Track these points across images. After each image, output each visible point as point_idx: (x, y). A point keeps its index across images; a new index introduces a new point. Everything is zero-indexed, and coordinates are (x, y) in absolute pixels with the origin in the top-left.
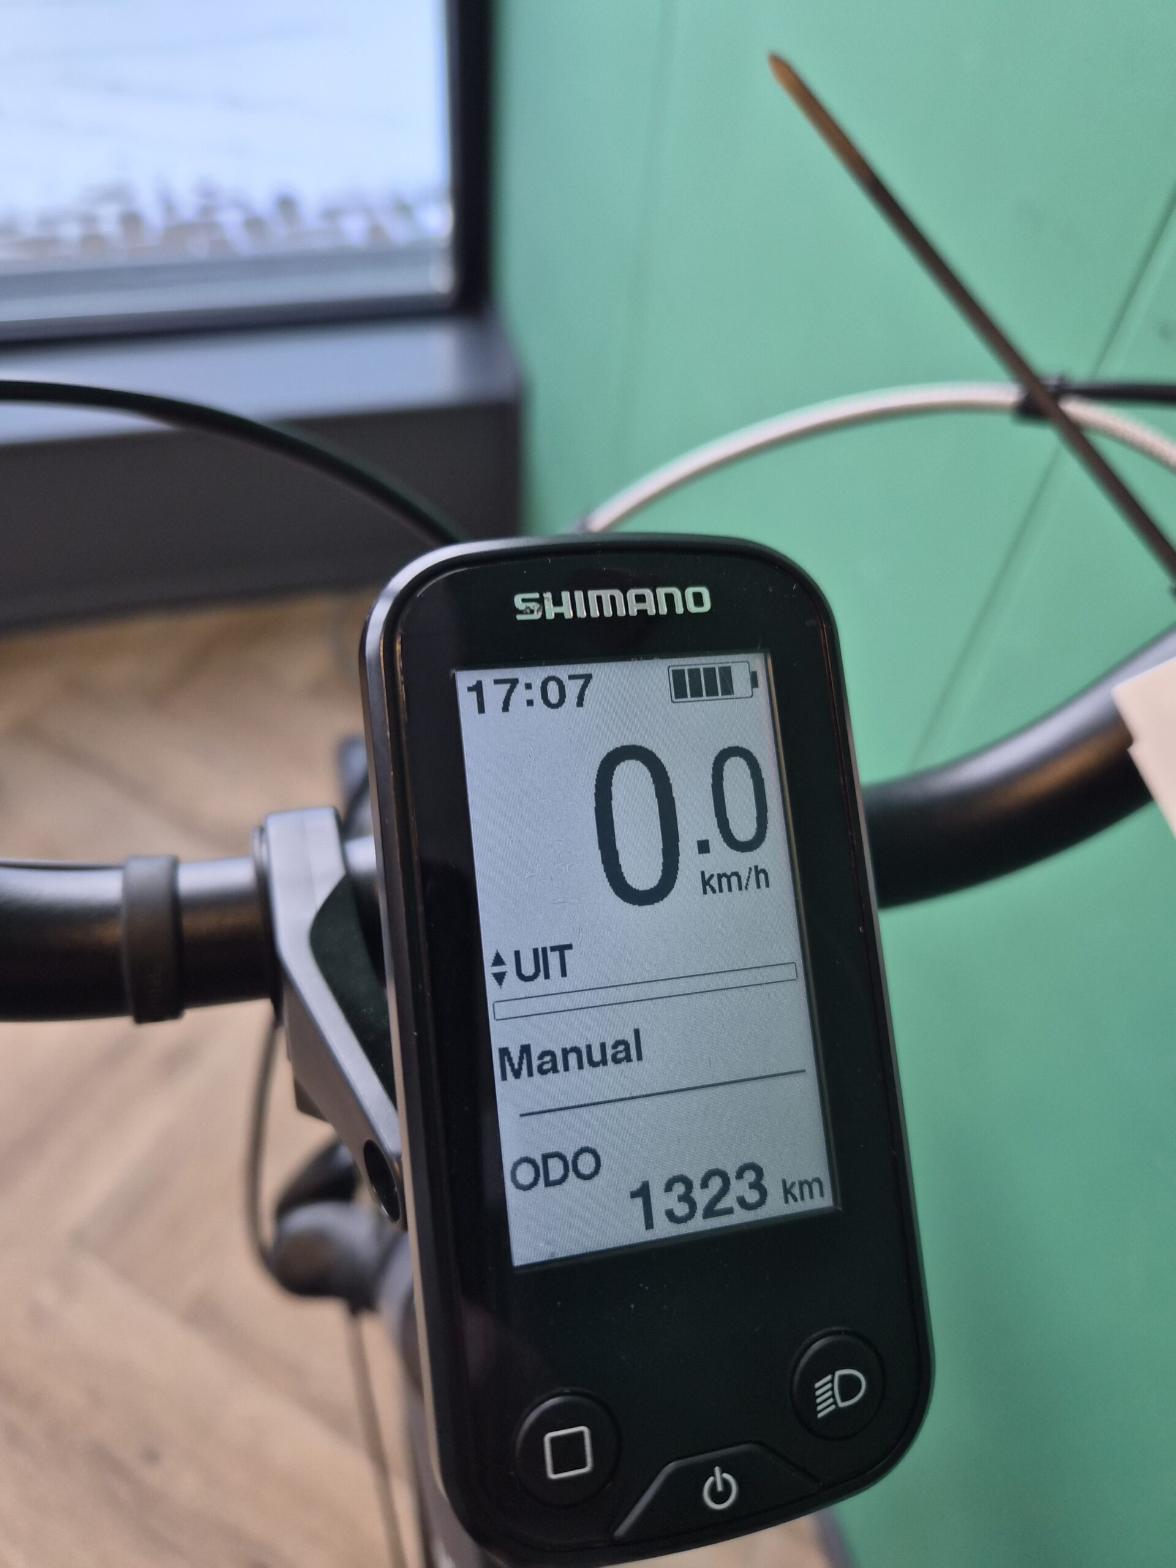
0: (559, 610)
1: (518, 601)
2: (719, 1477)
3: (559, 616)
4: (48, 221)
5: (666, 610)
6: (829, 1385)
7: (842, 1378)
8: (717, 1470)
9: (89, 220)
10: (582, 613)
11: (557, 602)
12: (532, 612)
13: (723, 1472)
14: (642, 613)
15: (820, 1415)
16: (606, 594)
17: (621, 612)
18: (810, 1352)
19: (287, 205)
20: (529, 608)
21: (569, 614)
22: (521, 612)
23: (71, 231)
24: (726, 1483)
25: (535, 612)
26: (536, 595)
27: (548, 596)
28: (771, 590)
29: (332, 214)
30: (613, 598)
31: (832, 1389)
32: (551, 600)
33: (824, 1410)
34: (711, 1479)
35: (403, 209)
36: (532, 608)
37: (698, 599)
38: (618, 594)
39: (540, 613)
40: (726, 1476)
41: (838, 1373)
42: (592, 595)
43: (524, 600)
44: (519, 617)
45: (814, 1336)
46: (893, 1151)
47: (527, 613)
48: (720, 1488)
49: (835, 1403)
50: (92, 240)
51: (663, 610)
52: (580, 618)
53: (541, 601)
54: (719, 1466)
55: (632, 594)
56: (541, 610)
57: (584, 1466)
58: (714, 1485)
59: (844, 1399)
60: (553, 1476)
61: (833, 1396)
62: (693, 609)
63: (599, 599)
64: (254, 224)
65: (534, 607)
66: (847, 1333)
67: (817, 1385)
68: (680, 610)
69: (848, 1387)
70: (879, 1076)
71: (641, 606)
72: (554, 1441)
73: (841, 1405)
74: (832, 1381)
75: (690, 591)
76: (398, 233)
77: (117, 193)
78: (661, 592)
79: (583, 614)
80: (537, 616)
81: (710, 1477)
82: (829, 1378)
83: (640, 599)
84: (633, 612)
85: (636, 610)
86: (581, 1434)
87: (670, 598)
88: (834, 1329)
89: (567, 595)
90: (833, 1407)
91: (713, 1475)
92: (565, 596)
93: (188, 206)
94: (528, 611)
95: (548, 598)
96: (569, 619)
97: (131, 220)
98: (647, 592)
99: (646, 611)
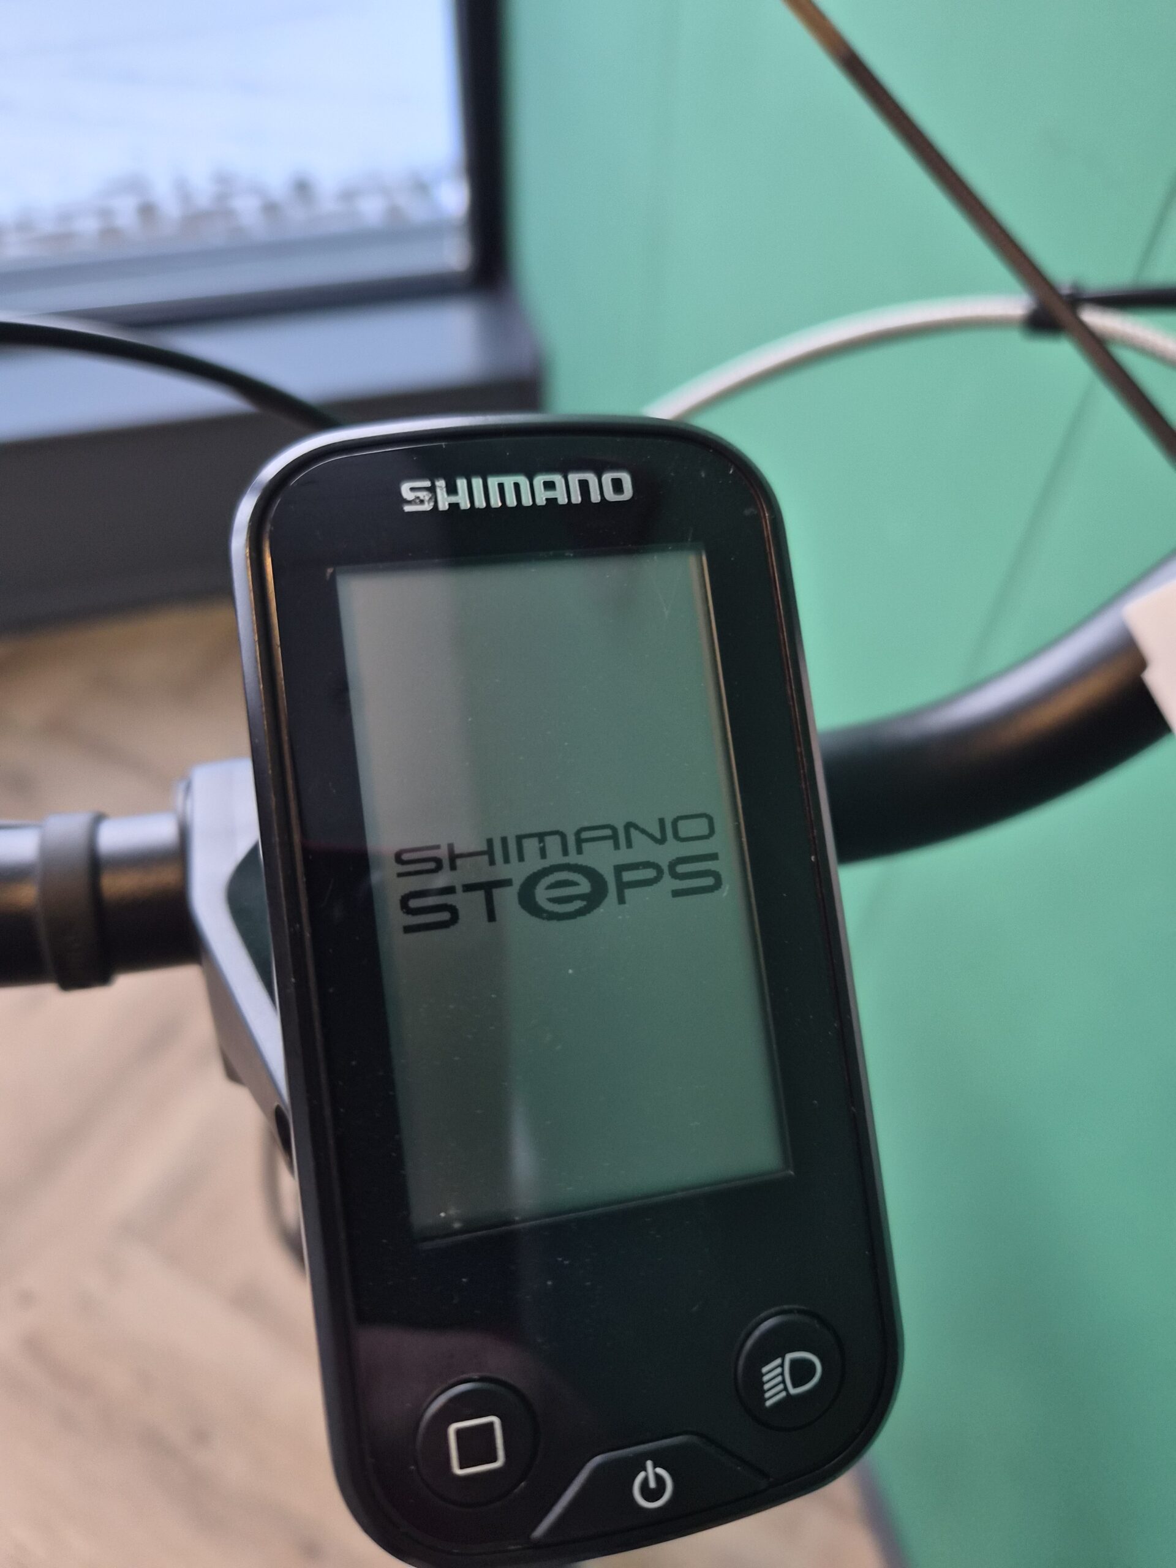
0: (453, 499)
1: (406, 490)
2: (651, 1471)
3: (454, 506)
4: (65, 216)
5: (580, 499)
6: (779, 1370)
7: (793, 1363)
8: (649, 1464)
9: (105, 213)
10: (480, 503)
11: (452, 490)
12: (422, 502)
13: (655, 1466)
14: (552, 502)
15: (768, 1403)
16: (509, 481)
17: (527, 501)
18: (757, 1333)
19: (303, 188)
20: (418, 498)
21: (465, 504)
22: (409, 502)
23: (88, 225)
24: (659, 1479)
25: (426, 503)
26: (427, 484)
27: (441, 484)
28: (703, 475)
29: (348, 195)
30: (517, 486)
31: (782, 1374)
32: (445, 489)
33: (773, 1396)
34: (642, 1475)
35: (421, 187)
36: (422, 498)
37: (617, 485)
38: (523, 481)
39: (432, 504)
40: (660, 1471)
41: (789, 1357)
42: (493, 482)
43: (412, 489)
44: (407, 508)
45: (762, 1315)
46: (853, 1108)
47: (416, 504)
48: (652, 1484)
49: (786, 1389)
50: (109, 233)
51: (577, 498)
52: (478, 509)
53: (432, 490)
54: (651, 1460)
55: (539, 480)
56: (433, 500)
57: (494, 1459)
58: (645, 1481)
59: (795, 1386)
60: (458, 1471)
61: (783, 1382)
62: (610, 496)
63: (501, 487)
64: (271, 209)
65: (424, 496)
66: (800, 1312)
67: (765, 1370)
68: (595, 497)
69: (801, 1371)
70: (836, 1025)
71: (550, 494)
72: (459, 1432)
73: (793, 1391)
74: (782, 1365)
75: (607, 478)
76: (416, 211)
77: (134, 184)
78: (574, 478)
79: (482, 504)
80: (427, 507)
81: (641, 1471)
82: (778, 1361)
83: (549, 486)
84: (541, 501)
85: (544, 498)
86: (491, 1425)
87: (584, 485)
88: (786, 1307)
89: (463, 482)
90: (784, 1394)
91: (645, 1469)
92: (462, 483)
93: (204, 192)
94: (418, 501)
95: (441, 487)
96: (464, 510)
97: (147, 211)
98: (558, 479)
99: (556, 499)
